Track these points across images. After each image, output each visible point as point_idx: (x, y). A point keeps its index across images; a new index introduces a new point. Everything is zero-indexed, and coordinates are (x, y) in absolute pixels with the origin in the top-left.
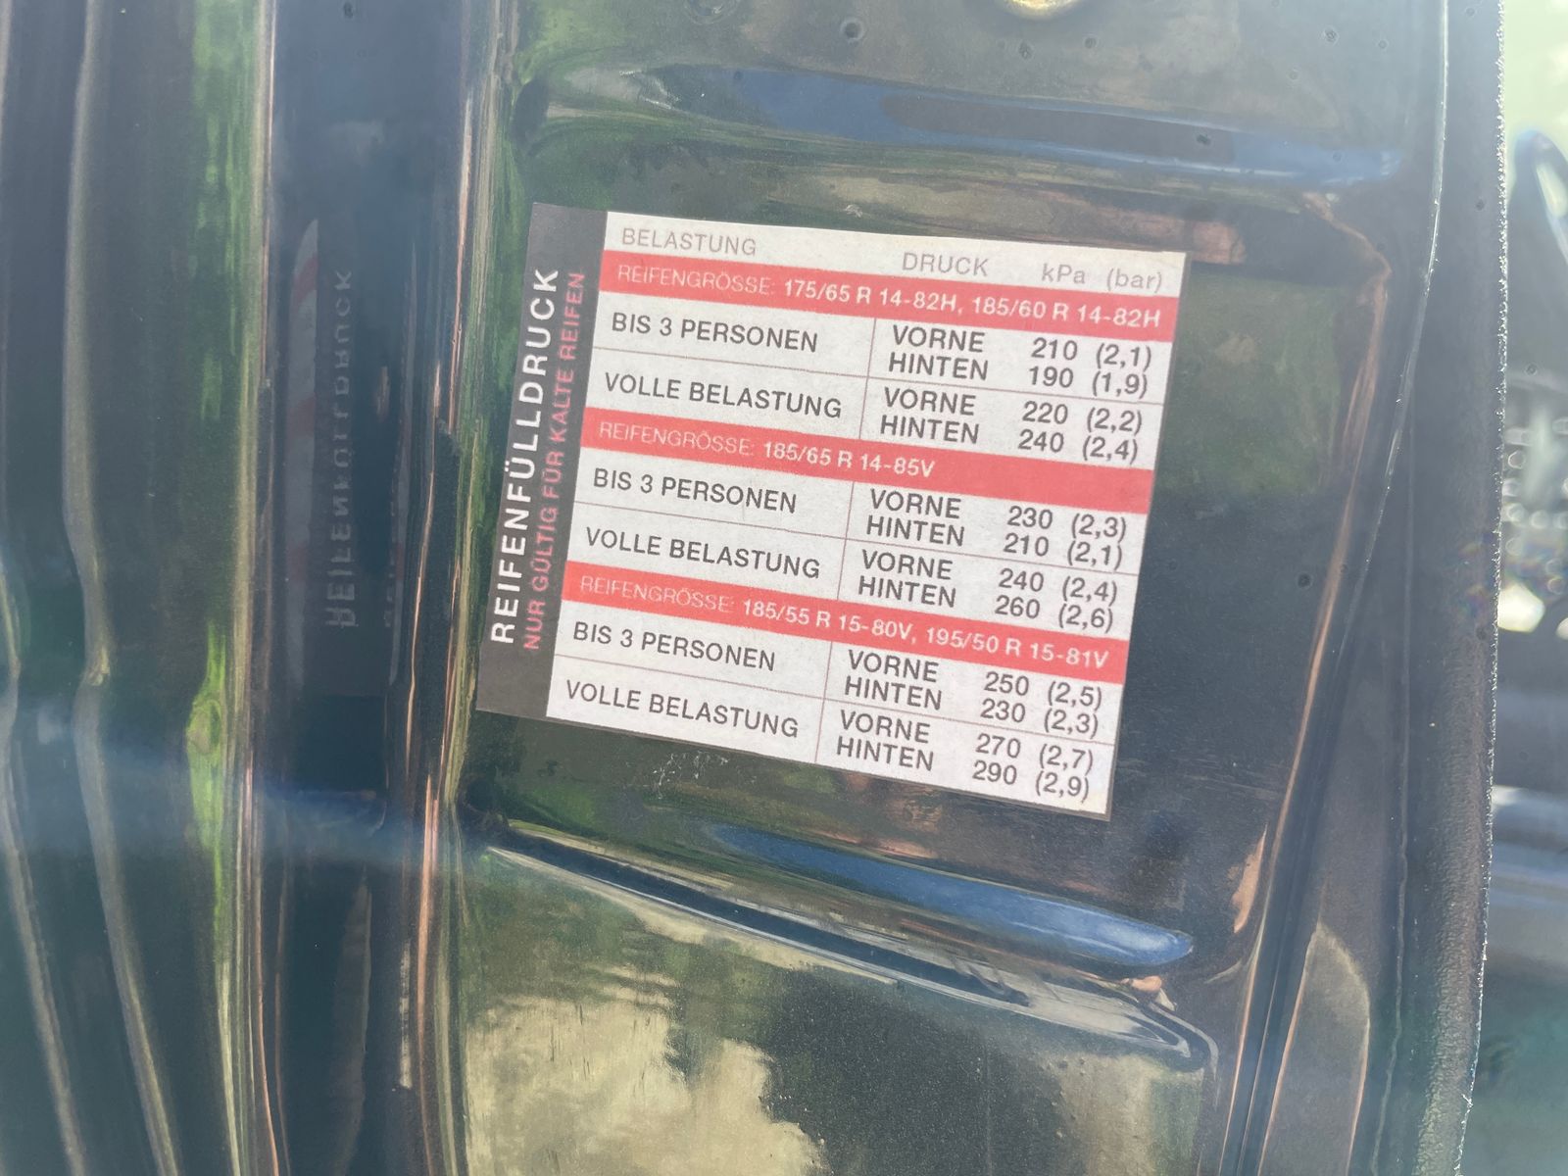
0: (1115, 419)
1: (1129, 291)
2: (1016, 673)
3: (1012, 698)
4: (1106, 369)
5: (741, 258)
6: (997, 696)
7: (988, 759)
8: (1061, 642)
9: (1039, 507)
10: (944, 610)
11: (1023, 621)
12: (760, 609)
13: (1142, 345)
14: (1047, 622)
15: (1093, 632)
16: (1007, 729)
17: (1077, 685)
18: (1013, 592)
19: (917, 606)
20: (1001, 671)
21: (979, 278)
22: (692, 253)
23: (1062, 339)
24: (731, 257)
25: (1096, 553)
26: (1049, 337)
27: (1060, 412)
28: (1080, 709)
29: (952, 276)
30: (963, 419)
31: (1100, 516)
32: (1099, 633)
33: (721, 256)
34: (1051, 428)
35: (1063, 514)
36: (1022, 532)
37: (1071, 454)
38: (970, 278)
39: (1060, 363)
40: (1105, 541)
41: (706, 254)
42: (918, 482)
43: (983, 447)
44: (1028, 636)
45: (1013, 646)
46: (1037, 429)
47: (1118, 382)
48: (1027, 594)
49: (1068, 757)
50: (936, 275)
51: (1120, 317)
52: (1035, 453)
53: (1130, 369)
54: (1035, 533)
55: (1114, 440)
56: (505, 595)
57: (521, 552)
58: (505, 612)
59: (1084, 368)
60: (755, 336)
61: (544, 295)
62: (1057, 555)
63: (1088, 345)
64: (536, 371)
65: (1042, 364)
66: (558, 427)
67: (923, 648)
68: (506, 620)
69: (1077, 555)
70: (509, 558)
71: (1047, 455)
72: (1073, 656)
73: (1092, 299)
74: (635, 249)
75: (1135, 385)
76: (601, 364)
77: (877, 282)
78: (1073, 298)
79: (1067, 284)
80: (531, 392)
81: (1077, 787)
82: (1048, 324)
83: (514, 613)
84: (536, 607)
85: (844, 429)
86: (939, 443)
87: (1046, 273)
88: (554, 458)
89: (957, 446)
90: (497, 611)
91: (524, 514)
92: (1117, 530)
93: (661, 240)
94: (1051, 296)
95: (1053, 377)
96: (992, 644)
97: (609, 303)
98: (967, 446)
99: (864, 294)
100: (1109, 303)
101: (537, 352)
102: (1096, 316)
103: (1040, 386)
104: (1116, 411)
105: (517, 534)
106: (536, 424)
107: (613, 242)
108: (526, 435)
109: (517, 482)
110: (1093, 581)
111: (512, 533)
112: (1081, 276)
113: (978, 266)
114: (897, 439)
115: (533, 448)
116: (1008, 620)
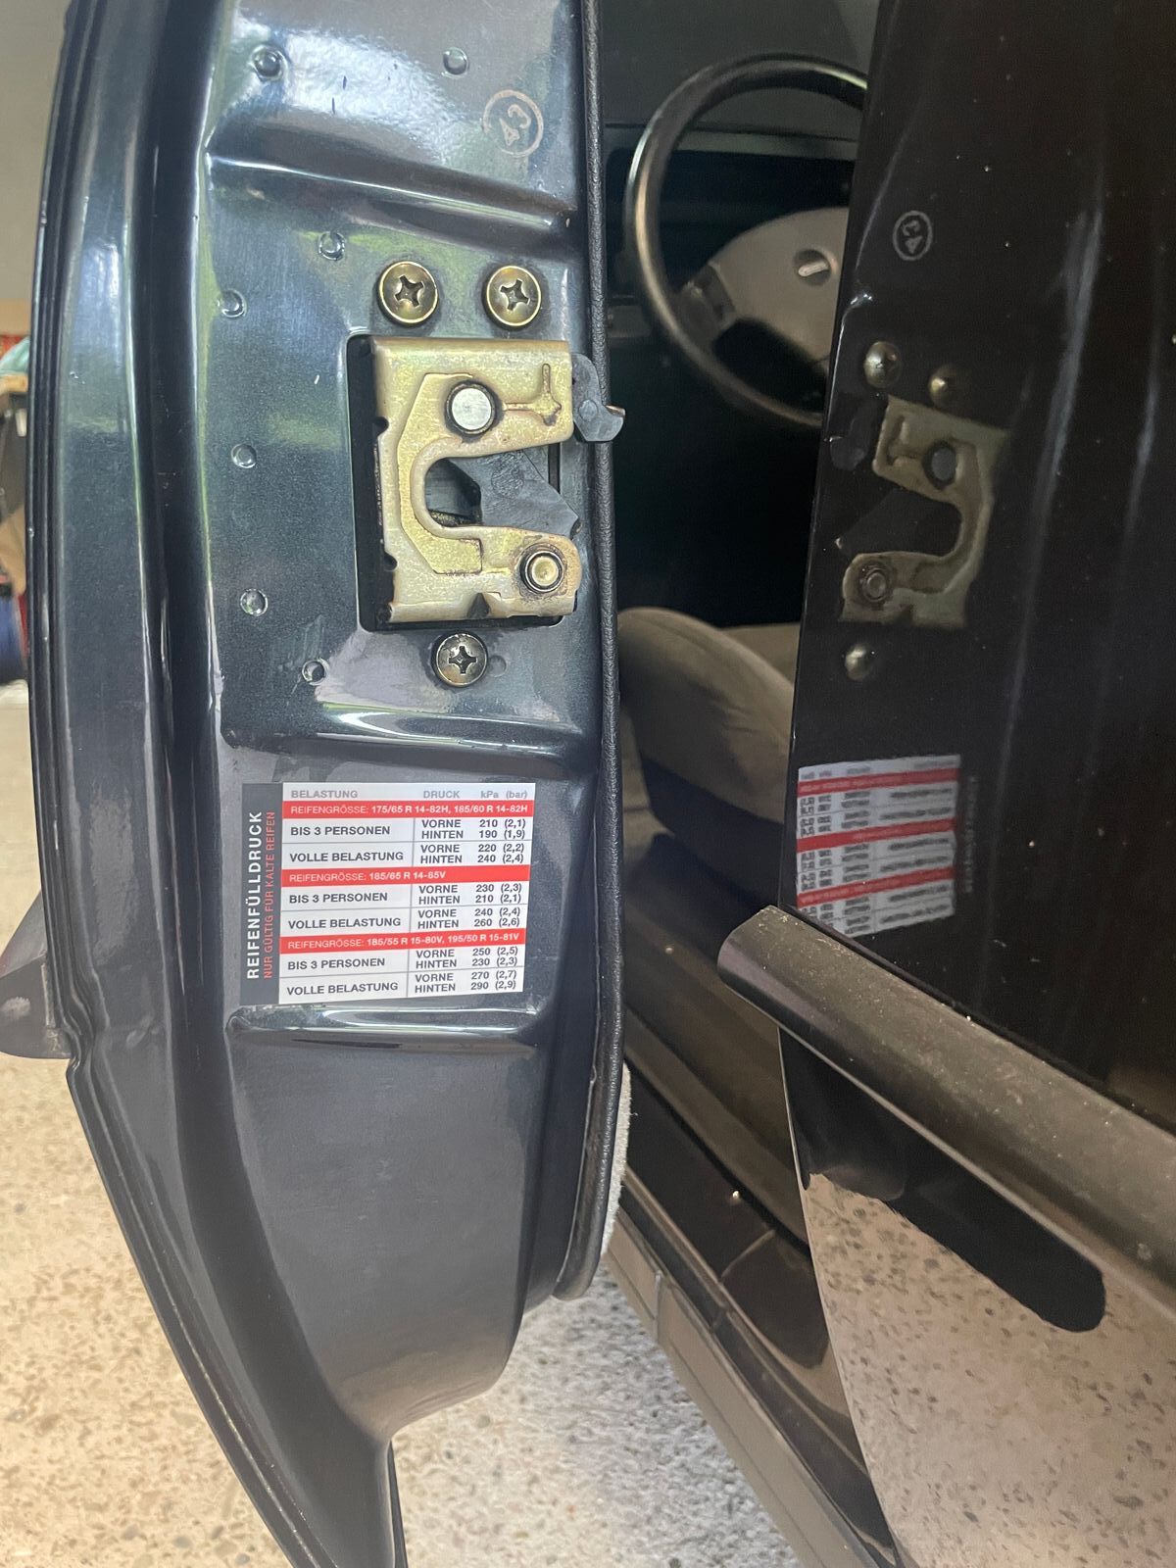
0: (514, 847)
1: (515, 799)
2: (485, 947)
3: (484, 957)
4: (509, 829)
5: (350, 799)
6: (478, 957)
7: (477, 981)
8: (501, 932)
9: (488, 884)
10: (455, 929)
11: (486, 927)
12: (375, 942)
13: (521, 818)
14: (495, 926)
15: (512, 927)
16: (483, 969)
17: (508, 947)
18: (481, 918)
19: (443, 929)
20: (479, 948)
21: (456, 799)
22: (328, 799)
23: (492, 819)
24: (346, 799)
25: (511, 898)
26: (486, 819)
27: (494, 848)
28: (510, 956)
29: (445, 799)
30: (455, 854)
31: (511, 884)
32: (514, 927)
33: (341, 799)
34: (490, 853)
35: (498, 885)
36: (482, 894)
37: (499, 862)
38: (452, 799)
39: (491, 829)
40: (514, 893)
41: (334, 799)
42: (440, 880)
43: (465, 863)
44: (488, 932)
45: (483, 937)
46: (485, 854)
47: (514, 833)
48: (487, 917)
49: (507, 974)
50: (438, 799)
51: (513, 809)
52: (485, 863)
53: (518, 828)
54: (488, 893)
55: (514, 855)
56: (251, 957)
57: (258, 937)
58: (253, 965)
59: (500, 829)
60: (361, 831)
61: (255, 824)
62: (497, 900)
63: (501, 820)
64: (255, 858)
65: (485, 829)
66: (269, 880)
67: (447, 944)
68: (253, 968)
69: (505, 899)
70: (252, 941)
71: (490, 863)
72: (506, 937)
73: (501, 803)
74: (299, 799)
75: (521, 834)
76: (286, 851)
77: (413, 804)
78: (494, 803)
79: (491, 798)
80: (255, 867)
81: (512, 984)
82: (485, 814)
83: (257, 964)
84: (268, 960)
85: (405, 863)
86: (446, 864)
87: (483, 795)
88: (269, 895)
89: (454, 864)
90: (249, 965)
91: (258, 921)
92: (518, 888)
93: (311, 794)
94: (486, 803)
95: (489, 835)
96: (474, 938)
97: (288, 824)
98: (458, 864)
99: (409, 808)
100: (508, 804)
101: (255, 849)
102: (503, 809)
103: (484, 838)
104: (514, 844)
105: (255, 930)
106: (258, 881)
107: (287, 797)
108: (254, 886)
109: (252, 908)
110: (511, 908)
111: (252, 930)
112: (496, 795)
113: (455, 794)
114: (429, 865)
115: (258, 891)
116: (480, 928)
